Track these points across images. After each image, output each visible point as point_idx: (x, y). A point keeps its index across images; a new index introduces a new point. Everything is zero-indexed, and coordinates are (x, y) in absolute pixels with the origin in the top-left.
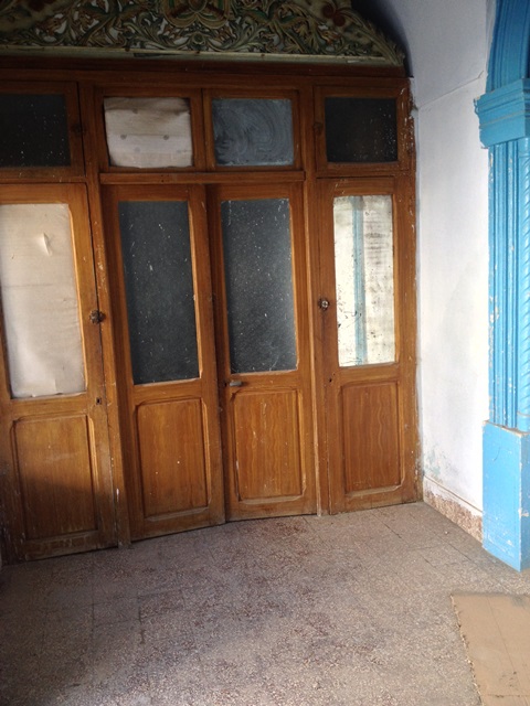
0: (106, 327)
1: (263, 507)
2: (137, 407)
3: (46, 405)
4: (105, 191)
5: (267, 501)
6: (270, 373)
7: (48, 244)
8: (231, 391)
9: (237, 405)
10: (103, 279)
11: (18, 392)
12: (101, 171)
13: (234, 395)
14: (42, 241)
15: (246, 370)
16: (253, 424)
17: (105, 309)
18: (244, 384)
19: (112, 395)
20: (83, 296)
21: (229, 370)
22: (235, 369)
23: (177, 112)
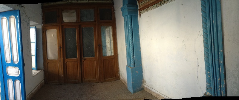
0: (61, 49)
1: (88, 81)
2: (66, 62)
3: (52, 61)
4: (62, 26)
5: (89, 80)
6: (90, 57)
7: (53, 36)
8: (83, 60)
9: (84, 63)
10: (61, 41)
11: (48, 58)
12: (62, 23)
13: (83, 61)
14: (52, 35)
15: (86, 57)
16: (87, 66)
17: (61, 46)
18: (85, 59)
19: (62, 60)
20: (58, 44)
21: (83, 57)
22: (84, 57)
23: (74, 12)
